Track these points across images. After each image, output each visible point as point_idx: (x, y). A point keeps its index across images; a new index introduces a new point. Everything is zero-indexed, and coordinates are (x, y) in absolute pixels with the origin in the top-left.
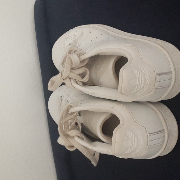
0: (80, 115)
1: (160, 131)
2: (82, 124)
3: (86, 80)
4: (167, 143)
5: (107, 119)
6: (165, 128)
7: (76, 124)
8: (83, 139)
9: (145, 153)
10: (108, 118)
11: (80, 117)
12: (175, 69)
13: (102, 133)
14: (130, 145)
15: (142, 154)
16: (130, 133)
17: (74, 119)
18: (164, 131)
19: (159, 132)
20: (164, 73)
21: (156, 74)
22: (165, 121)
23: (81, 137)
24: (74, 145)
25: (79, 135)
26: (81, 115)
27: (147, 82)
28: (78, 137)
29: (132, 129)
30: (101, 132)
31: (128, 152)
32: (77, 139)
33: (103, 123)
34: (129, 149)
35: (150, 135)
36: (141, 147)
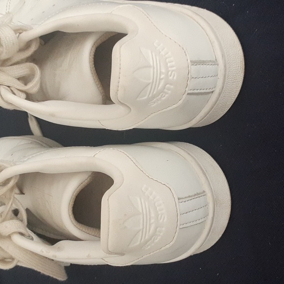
0: (22, 193)
1: (198, 194)
2: (27, 210)
3: (33, 87)
4: (213, 218)
5: (82, 186)
6: (206, 188)
7: (16, 212)
8: (32, 239)
9: (172, 243)
10: (85, 184)
11: (23, 195)
12: (223, 56)
13: (73, 219)
14: (141, 227)
15: (168, 246)
16: (139, 200)
17: (10, 199)
18: (205, 194)
19: (195, 195)
20: (203, 61)
21: (189, 61)
22: (205, 174)
23: (27, 234)
24: (13, 256)
25: (23, 231)
26: (24, 193)
27: (171, 78)
28: (22, 234)
29: (143, 192)
30: (72, 216)
31: (138, 243)
32: (17, 239)
33: (74, 197)
34: (141, 235)
35: (181, 201)
36: (163, 229)
